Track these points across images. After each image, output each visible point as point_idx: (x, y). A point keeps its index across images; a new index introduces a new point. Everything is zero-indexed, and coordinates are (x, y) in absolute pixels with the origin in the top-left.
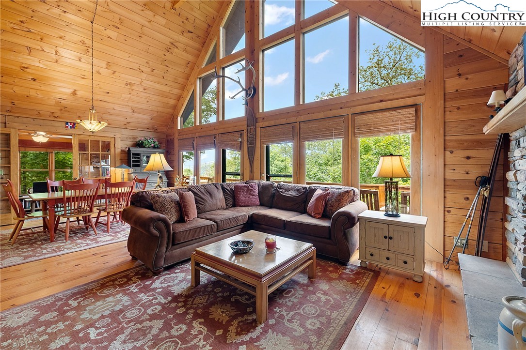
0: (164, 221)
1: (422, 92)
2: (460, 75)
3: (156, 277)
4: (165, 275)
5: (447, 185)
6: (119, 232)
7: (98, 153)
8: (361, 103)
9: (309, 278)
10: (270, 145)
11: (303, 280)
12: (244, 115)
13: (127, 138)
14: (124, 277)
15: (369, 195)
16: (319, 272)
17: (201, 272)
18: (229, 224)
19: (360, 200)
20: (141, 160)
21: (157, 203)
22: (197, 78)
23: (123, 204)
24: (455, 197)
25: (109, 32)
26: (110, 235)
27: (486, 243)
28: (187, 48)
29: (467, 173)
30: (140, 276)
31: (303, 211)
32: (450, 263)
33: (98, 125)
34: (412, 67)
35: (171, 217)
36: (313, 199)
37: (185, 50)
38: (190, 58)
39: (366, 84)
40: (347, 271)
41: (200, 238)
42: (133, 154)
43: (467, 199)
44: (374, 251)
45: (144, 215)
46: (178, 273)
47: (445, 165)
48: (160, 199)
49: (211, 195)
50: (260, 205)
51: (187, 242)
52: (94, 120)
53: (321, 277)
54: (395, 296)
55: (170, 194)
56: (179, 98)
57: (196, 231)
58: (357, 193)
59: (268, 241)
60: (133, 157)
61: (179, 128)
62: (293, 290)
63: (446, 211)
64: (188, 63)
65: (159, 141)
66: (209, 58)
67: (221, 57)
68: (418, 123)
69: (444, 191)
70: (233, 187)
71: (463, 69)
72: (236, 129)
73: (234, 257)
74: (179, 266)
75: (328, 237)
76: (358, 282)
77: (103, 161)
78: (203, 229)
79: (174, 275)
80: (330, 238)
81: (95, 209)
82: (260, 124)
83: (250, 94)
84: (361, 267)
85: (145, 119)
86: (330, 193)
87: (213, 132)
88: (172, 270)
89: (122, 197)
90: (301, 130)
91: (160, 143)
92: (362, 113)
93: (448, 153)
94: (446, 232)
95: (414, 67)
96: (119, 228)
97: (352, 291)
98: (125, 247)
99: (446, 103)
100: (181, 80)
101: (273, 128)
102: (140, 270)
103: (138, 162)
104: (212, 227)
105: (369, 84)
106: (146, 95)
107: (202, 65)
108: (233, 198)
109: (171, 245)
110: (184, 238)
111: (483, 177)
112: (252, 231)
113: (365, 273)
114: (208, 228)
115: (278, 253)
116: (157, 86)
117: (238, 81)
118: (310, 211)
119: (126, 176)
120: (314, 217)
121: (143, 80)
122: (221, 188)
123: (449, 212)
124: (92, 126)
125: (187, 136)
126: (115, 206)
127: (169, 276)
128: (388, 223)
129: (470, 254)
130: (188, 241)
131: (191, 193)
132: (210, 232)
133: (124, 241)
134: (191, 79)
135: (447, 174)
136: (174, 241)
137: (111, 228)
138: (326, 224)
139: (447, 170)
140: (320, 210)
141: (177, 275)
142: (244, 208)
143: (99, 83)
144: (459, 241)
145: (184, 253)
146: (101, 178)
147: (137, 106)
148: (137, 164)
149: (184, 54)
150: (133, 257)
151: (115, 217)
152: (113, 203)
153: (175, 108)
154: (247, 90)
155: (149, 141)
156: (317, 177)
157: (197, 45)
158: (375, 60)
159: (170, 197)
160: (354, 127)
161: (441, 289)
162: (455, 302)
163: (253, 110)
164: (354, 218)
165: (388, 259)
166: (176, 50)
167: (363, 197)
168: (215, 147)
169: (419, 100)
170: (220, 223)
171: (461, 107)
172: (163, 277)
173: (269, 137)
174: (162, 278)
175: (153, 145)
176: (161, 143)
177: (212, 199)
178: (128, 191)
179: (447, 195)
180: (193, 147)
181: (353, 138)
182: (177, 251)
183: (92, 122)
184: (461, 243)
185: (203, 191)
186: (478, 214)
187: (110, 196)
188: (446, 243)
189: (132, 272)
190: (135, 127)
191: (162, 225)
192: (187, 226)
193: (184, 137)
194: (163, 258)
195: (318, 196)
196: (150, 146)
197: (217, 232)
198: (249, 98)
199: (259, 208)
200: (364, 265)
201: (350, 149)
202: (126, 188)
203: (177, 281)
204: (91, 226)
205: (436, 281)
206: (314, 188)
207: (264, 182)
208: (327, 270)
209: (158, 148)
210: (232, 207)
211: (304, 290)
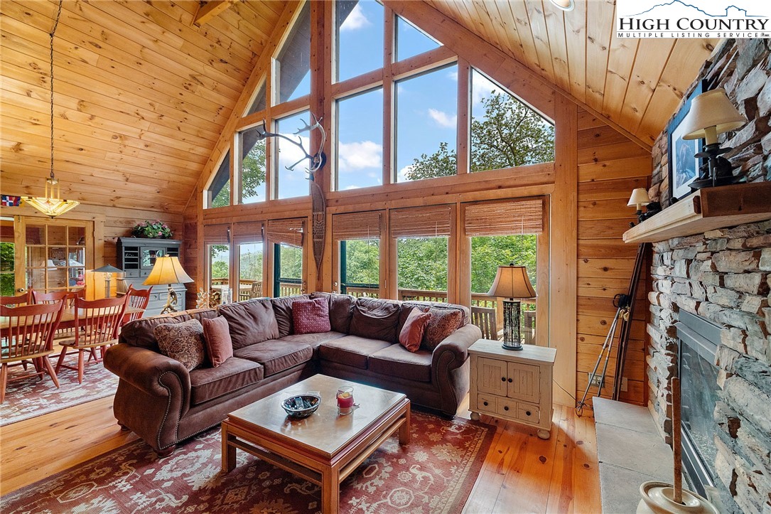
0: (177, 370)
1: (552, 179)
2: (596, 160)
3: (162, 460)
4: (178, 455)
5: (580, 304)
6: (100, 380)
7: (64, 246)
8: (473, 188)
9: (401, 444)
10: (347, 241)
11: (392, 447)
12: (308, 194)
13: (115, 222)
14: (107, 464)
15: (483, 314)
16: (414, 433)
17: (238, 451)
18: (282, 364)
19: (472, 323)
20: (140, 258)
21: (165, 340)
22: (235, 132)
23: (107, 332)
24: (591, 320)
25: (84, 53)
26: (84, 387)
27: (625, 380)
28: (220, 86)
29: (605, 289)
30: (135, 461)
31: (393, 339)
32: (582, 409)
33: (61, 205)
34: (540, 127)
35: (188, 362)
36: (407, 324)
37: (215, 89)
38: (224, 101)
39: (483, 146)
40: (453, 429)
41: (236, 391)
42: (127, 248)
43: (604, 323)
44: (488, 398)
45: (142, 361)
46: (200, 449)
47: (578, 278)
48: (171, 334)
49: (255, 319)
50: (331, 330)
51: (216, 400)
52: (56, 197)
53: (417, 441)
54: (515, 463)
55: (188, 323)
56: (205, 161)
57: (230, 381)
58: (467, 314)
59: (342, 396)
60: (126, 253)
61: (205, 207)
62: (376, 466)
63: (580, 339)
64: (221, 109)
65: (170, 227)
66: (254, 103)
67: (273, 104)
68: (545, 220)
69: (577, 312)
70: (290, 305)
71: (601, 152)
72: (296, 214)
73: (290, 425)
74: (202, 437)
75: (428, 380)
76: (467, 445)
77: (72, 258)
78: (241, 376)
79: (193, 454)
80: (430, 382)
81: (55, 343)
82: (332, 209)
83: (318, 164)
84: (472, 422)
85: (148, 192)
86: (430, 315)
87: (259, 217)
88: (189, 446)
89: (106, 322)
90: (392, 221)
91: (173, 229)
92: (475, 202)
93: (581, 261)
94: (578, 366)
95: (543, 127)
96: (99, 372)
97: (459, 460)
98: (110, 408)
99: (581, 196)
100: (209, 134)
101: (351, 216)
102: (135, 450)
103: (136, 260)
104: (256, 373)
105: (487, 146)
106: (149, 154)
107: (242, 112)
108: (291, 321)
109: (188, 408)
110: (211, 394)
111: (622, 295)
112: (318, 376)
113: (476, 430)
114: (249, 374)
115: (356, 413)
116: (169, 141)
117: (299, 143)
118: (403, 341)
119: (113, 283)
120: (409, 350)
121: (143, 132)
122: (271, 307)
123: (582, 339)
124: (50, 206)
125: (218, 221)
126: (93, 337)
127: (185, 457)
128: (507, 360)
129: (606, 396)
130: (216, 398)
131: (222, 319)
132: (253, 380)
133: (109, 396)
134: (226, 132)
135: (580, 289)
136: (193, 399)
137: (85, 374)
138: (425, 361)
139: (580, 283)
140: (417, 339)
141: (199, 453)
142: (306, 337)
143: (64, 133)
144: (594, 378)
145: (211, 417)
146: (68, 288)
147: (134, 171)
148: (134, 264)
149: (214, 94)
150: (123, 427)
151: (92, 353)
152: (89, 332)
153: (199, 176)
154: (312, 157)
155: (155, 227)
156: (415, 276)
157: (234, 82)
158: (494, 114)
159: (188, 329)
160: (464, 220)
161: (572, 446)
162: (588, 466)
163: (322, 188)
164: (462, 354)
165: (506, 408)
166: (200, 87)
167: (476, 318)
168: (263, 240)
169: (548, 189)
170: (269, 364)
171: (597, 202)
172: (175, 460)
173: (344, 228)
174: (172, 462)
175: (160, 233)
176: (175, 230)
177: (257, 324)
178: (116, 312)
179: (580, 317)
180: (229, 239)
181: (463, 236)
182: (199, 416)
183: (51, 200)
184: (596, 380)
185: (243, 313)
186: (617, 342)
187: (83, 322)
188: (579, 380)
189: (120, 455)
190: (130, 205)
191: (173, 377)
192: (217, 374)
193: (214, 221)
194: (176, 429)
195: (414, 319)
196: (156, 235)
197: (265, 378)
198: (315, 170)
199: (330, 335)
200: (475, 418)
201: (458, 252)
202: (113, 308)
203: (198, 465)
204: (49, 373)
205: (567, 436)
206: (409, 306)
207: (337, 295)
208: (426, 429)
209: (169, 237)
210: (289, 335)
211: (394, 465)
